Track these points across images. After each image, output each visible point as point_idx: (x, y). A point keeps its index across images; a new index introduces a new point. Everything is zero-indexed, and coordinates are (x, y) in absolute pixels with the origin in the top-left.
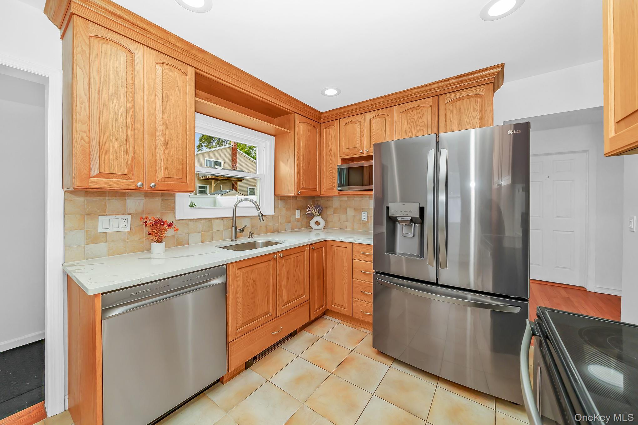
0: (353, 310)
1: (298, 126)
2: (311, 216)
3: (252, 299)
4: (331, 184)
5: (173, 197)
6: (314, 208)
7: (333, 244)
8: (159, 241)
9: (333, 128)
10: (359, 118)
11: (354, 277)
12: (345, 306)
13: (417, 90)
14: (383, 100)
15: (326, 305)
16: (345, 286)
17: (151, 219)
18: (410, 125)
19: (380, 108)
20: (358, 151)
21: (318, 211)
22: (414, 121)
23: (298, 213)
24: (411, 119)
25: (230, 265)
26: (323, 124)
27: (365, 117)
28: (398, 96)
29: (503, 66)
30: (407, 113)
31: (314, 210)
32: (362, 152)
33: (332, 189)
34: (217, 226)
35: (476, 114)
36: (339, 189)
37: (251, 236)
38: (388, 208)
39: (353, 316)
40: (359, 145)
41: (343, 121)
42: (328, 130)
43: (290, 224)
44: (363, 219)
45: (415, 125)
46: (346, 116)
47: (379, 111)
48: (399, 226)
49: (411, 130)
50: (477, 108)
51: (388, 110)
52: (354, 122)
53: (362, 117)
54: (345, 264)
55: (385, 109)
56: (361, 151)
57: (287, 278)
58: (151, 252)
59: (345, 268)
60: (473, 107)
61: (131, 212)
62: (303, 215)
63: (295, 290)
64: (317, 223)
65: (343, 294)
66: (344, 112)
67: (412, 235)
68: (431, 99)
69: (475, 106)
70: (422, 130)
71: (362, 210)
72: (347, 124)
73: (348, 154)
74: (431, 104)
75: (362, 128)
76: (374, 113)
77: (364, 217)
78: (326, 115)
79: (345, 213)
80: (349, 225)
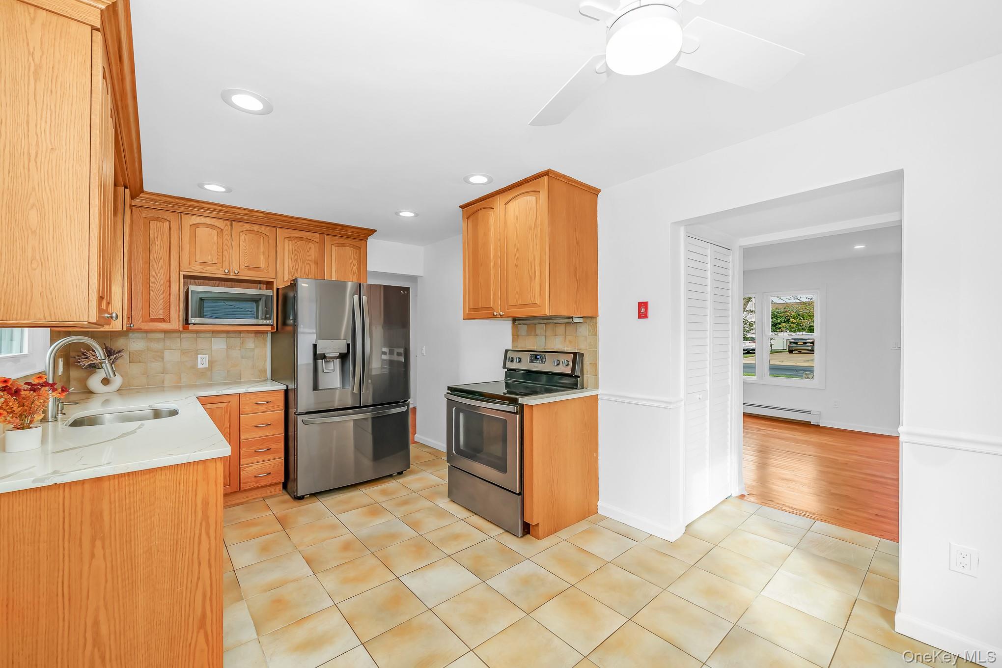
0: (241, 482)
4: (160, 313)
9: (167, 224)
10: (220, 223)
11: (242, 438)
18: (296, 255)
19: (256, 223)
20: (219, 269)
22: (300, 253)
24: (294, 248)
30: (291, 241)
32: (227, 273)
33: (162, 321)
38: (315, 345)
39: (241, 489)
42: (153, 223)
44: (200, 366)
46: (195, 212)
49: (296, 261)
50: (356, 258)
51: (268, 229)
52: (210, 226)
53: (226, 225)
54: (227, 424)
56: (226, 271)
66: (193, 207)
68: (317, 235)
69: (355, 256)
70: (309, 264)
71: (197, 353)
72: (197, 225)
73: (196, 269)
74: (317, 240)
75: (226, 239)
76: (247, 227)
77: (202, 362)
78: (153, 197)
79: (159, 357)
80: (169, 378)
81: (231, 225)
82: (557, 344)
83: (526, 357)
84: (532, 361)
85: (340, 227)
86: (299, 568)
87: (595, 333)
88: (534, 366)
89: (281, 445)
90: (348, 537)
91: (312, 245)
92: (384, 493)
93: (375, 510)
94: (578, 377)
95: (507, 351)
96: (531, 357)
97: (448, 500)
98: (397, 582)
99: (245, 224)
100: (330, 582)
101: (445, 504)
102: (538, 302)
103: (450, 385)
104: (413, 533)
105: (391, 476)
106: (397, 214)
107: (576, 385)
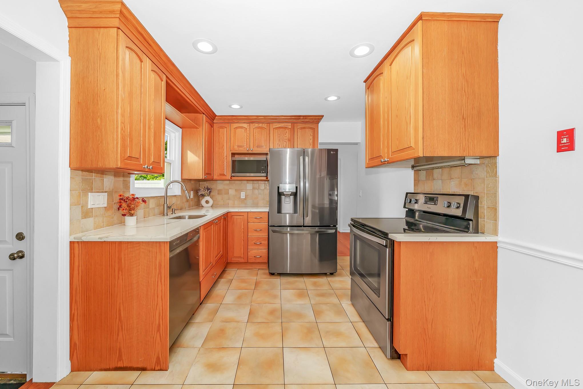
0: (248, 258)
1: (205, 125)
2: (203, 196)
4: (223, 171)
5: (129, 177)
7: (233, 214)
9: (225, 130)
10: (245, 125)
11: (249, 235)
12: (241, 256)
18: (279, 137)
19: (261, 122)
20: (245, 149)
22: (281, 136)
23: (192, 194)
24: (280, 133)
25: (202, 227)
26: (216, 124)
29: (323, 116)
30: (277, 130)
33: (224, 175)
34: (152, 204)
35: (311, 137)
36: (233, 175)
37: (174, 212)
38: (278, 187)
39: (248, 262)
40: (245, 144)
41: (233, 125)
42: (221, 130)
43: (188, 203)
44: (242, 197)
45: (282, 138)
46: (236, 122)
47: (260, 124)
48: (283, 197)
49: (279, 140)
50: (312, 135)
51: (266, 125)
52: (241, 127)
53: (248, 126)
54: (242, 227)
55: (264, 124)
56: (248, 149)
58: (125, 225)
59: (242, 230)
60: (310, 134)
61: (108, 190)
62: (194, 196)
64: (207, 202)
66: (234, 119)
68: (290, 124)
69: (311, 133)
70: (285, 141)
71: (242, 190)
72: (237, 128)
73: (237, 150)
74: (290, 127)
75: (248, 133)
76: (256, 125)
77: (243, 195)
78: (220, 118)
79: (228, 193)
80: (231, 202)
81: (250, 125)
82: (453, 187)
83: (422, 199)
84: (426, 203)
85: (302, 117)
86: (243, 314)
87: (495, 175)
88: (428, 208)
89: (266, 242)
90: (278, 306)
91: (287, 130)
92: (315, 284)
93: (302, 294)
94: (471, 220)
95: (407, 194)
96: (426, 199)
97: (350, 303)
98: (280, 350)
99: (256, 124)
100: (250, 331)
101: (347, 305)
102: (413, 145)
103: (353, 217)
104: (312, 318)
105: (325, 274)
106: (326, 99)
107: (468, 228)
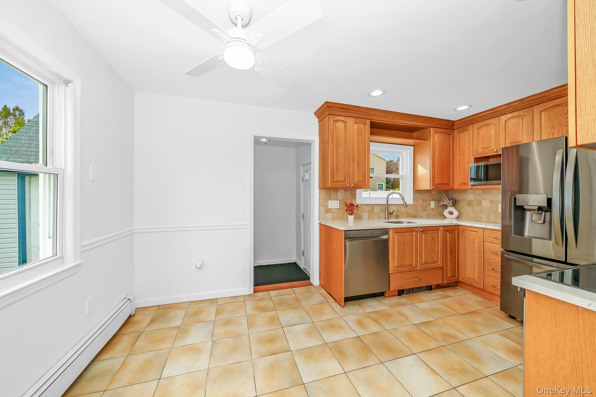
0: (485, 284)
1: (434, 137)
2: (446, 207)
3: (402, 253)
4: (464, 180)
5: (355, 191)
6: (448, 200)
7: (465, 228)
8: (351, 214)
9: (467, 133)
10: (493, 121)
11: (485, 257)
12: (476, 280)
13: (559, 89)
14: (519, 103)
15: (458, 277)
16: (477, 263)
17: (348, 203)
18: (552, 122)
19: (516, 110)
20: (492, 150)
21: (451, 202)
22: (557, 118)
23: (433, 204)
24: (552, 116)
25: (391, 229)
26: (456, 130)
27: (499, 119)
28: (536, 97)
30: (548, 112)
31: (448, 202)
32: (496, 151)
33: (465, 184)
36: (471, 183)
38: (515, 199)
39: (484, 289)
40: (493, 144)
41: (476, 126)
42: (462, 135)
43: (426, 212)
44: (500, 211)
45: (558, 122)
46: (480, 120)
47: (515, 113)
48: (528, 214)
51: (525, 111)
52: (487, 125)
53: (496, 120)
54: (477, 245)
55: (522, 111)
57: (425, 247)
59: (477, 249)
61: (339, 199)
62: (437, 206)
63: (431, 257)
64: (451, 213)
65: (475, 270)
66: (477, 118)
67: (542, 221)
71: (498, 203)
72: (481, 127)
73: (481, 153)
75: (496, 129)
76: (509, 116)
77: (501, 208)
78: (459, 122)
79: (480, 204)
80: (484, 216)
99: (508, 114)
